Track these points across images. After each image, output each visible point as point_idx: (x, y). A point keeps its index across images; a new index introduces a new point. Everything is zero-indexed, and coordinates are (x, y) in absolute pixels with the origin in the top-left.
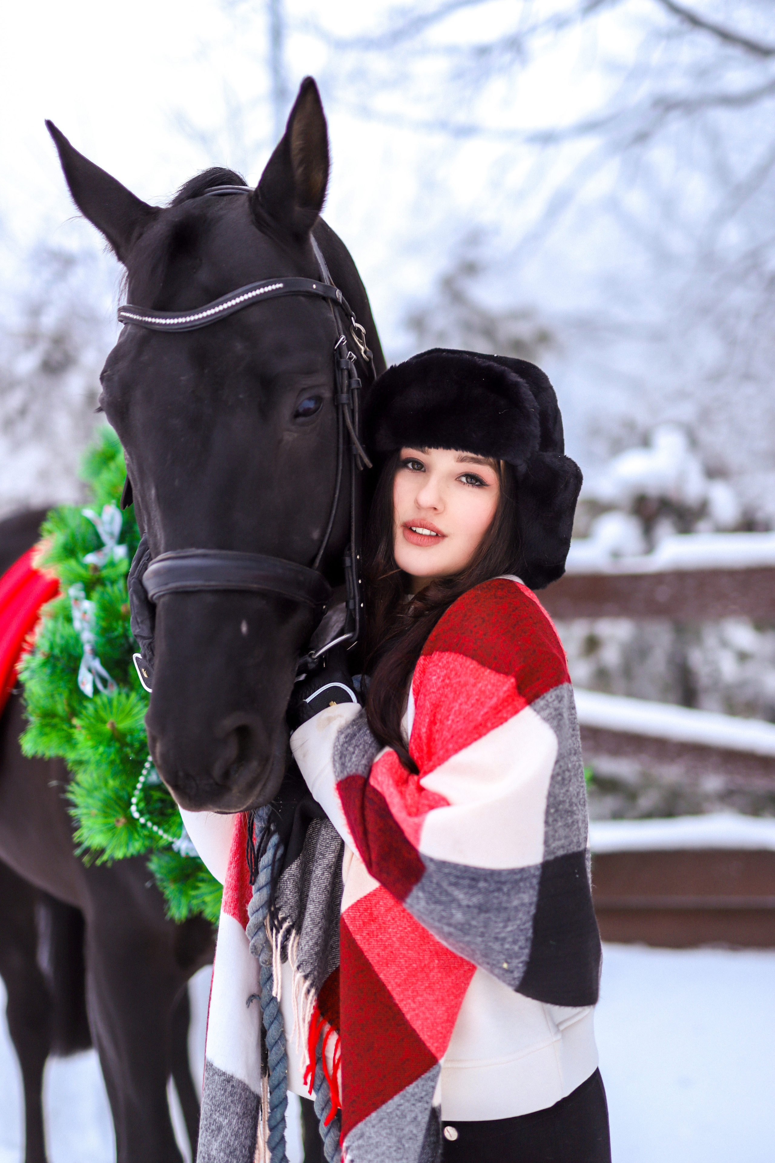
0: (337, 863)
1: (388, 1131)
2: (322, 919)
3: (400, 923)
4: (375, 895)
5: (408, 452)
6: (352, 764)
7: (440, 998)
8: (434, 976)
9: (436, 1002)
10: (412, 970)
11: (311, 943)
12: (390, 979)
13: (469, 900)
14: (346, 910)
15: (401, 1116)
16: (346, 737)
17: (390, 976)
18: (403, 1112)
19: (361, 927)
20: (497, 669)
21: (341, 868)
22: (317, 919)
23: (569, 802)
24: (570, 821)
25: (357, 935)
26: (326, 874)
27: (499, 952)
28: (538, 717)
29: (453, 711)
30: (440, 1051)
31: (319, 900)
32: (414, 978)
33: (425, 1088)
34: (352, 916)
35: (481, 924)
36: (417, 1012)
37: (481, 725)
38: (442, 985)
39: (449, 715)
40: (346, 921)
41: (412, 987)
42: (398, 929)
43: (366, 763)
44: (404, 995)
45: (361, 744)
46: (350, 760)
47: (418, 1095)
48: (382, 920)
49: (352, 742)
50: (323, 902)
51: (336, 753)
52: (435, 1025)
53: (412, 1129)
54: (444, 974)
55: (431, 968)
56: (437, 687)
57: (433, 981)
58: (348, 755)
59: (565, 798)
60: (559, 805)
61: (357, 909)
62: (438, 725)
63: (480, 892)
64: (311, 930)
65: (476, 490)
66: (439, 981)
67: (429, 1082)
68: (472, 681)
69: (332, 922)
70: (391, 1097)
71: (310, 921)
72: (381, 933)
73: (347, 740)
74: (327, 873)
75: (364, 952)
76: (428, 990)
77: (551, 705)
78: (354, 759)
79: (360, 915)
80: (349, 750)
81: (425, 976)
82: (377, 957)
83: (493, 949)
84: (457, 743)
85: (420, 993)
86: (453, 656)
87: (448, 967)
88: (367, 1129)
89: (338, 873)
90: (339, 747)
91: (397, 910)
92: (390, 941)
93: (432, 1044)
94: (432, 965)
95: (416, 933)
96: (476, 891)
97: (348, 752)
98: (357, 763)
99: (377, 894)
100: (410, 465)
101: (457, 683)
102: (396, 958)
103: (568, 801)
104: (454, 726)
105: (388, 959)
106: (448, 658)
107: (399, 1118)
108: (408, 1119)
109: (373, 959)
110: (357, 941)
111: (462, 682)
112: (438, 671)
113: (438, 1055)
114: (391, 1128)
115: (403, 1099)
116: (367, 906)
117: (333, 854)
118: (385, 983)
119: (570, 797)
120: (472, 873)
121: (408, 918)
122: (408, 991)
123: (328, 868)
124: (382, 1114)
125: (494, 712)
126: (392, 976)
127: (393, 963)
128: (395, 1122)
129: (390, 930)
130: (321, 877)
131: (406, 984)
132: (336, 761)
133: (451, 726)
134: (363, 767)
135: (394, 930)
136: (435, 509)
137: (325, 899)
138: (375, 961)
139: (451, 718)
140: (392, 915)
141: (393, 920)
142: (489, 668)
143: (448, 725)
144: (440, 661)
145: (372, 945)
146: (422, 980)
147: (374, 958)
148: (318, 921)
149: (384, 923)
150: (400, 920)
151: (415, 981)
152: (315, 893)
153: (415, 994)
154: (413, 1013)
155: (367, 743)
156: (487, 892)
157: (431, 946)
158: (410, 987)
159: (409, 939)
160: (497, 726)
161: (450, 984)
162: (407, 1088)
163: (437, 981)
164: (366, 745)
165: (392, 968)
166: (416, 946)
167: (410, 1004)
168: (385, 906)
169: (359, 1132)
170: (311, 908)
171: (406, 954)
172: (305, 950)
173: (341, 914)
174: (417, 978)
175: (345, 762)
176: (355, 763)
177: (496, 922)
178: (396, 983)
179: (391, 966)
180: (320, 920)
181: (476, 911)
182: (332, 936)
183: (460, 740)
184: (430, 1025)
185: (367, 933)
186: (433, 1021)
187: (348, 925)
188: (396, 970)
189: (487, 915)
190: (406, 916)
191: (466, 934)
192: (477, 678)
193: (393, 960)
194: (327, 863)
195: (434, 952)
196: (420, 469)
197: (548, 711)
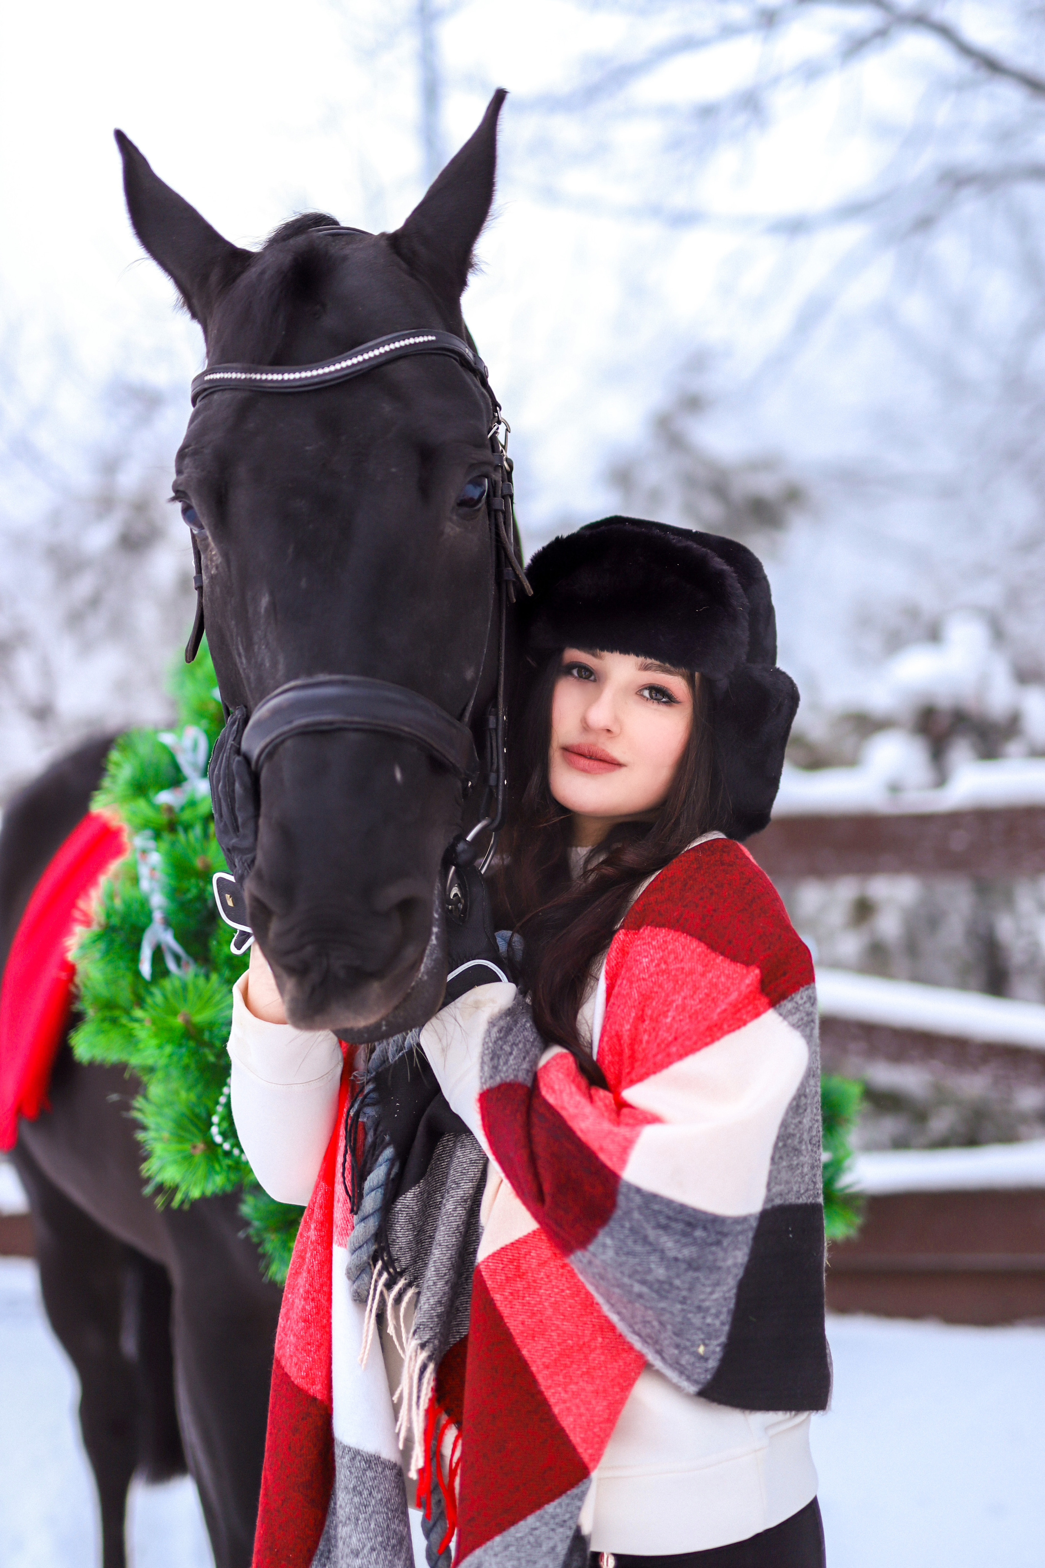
0: (475, 1197)
1: (515, 1563)
2: (449, 1270)
3: (556, 1283)
4: (527, 1243)
5: (574, 655)
6: (509, 1067)
7: (601, 1389)
8: (594, 1360)
9: (596, 1394)
10: (565, 1347)
11: (432, 1301)
12: (536, 1357)
13: (679, 1251)
14: (485, 1259)
15: (534, 1545)
16: (500, 1031)
17: (536, 1354)
18: (537, 1538)
19: (503, 1284)
20: (732, 956)
21: (480, 1204)
22: (443, 1269)
23: (800, 1137)
24: (795, 1163)
25: (496, 1294)
26: (459, 1209)
27: (700, 1329)
28: (786, 1023)
29: (674, 1005)
30: (594, 1460)
31: (448, 1244)
32: (568, 1360)
33: (569, 1509)
34: (492, 1267)
35: (687, 1286)
36: (568, 1405)
37: (716, 1025)
38: (605, 1372)
39: (668, 1011)
40: (483, 1273)
41: (564, 1372)
42: (553, 1291)
43: (529, 1068)
44: (553, 1381)
45: (520, 1042)
46: (506, 1063)
47: (561, 1517)
48: (533, 1277)
49: (508, 1038)
50: (452, 1247)
51: (486, 1052)
52: (591, 1424)
53: (547, 1563)
54: (609, 1357)
55: (593, 1347)
56: (649, 973)
57: (593, 1365)
58: (503, 1056)
59: (796, 1132)
60: (788, 1138)
61: (499, 1259)
62: (647, 1023)
63: (695, 1242)
64: (434, 1283)
66: (601, 1367)
67: (575, 1501)
68: (700, 969)
69: (461, 1276)
70: (523, 1516)
71: (434, 1271)
72: (529, 1294)
73: (501, 1035)
74: (461, 1209)
75: (504, 1318)
76: (586, 1376)
77: (801, 1008)
78: (511, 1062)
79: (503, 1267)
80: (504, 1049)
81: (582, 1357)
82: (521, 1325)
83: (691, 1324)
84: (682, 1046)
85: (575, 1380)
86: (671, 935)
87: (614, 1349)
88: (487, 1558)
89: (474, 1211)
90: (490, 1045)
91: (554, 1265)
92: (541, 1306)
93: (586, 1450)
94: (594, 1344)
95: (576, 1299)
96: (690, 1240)
97: (503, 1052)
98: (516, 1067)
99: (529, 1242)
100: (575, 672)
101: (677, 970)
102: (545, 1330)
103: (798, 1135)
104: (676, 1026)
105: (536, 1329)
106: (665, 936)
107: (532, 1546)
108: (545, 1548)
109: (515, 1328)
110: (496, 1302)
111: (687, 969)
112: (652, 952)
113: (591, 1465)
114: (519, 1559)
115: (540, 1521)
116: (513, 1256)
117: (470, 1184)
118: (528, 1362)
119: (801, 1132)
120: (690, 1215)
121: (568, 1277)
122: (559, 1375)
123: (462, 1202)
124: (509, 1539)
125: (733, 1010)
126: (538, 1354)
127: (541, 1336)
128: (526, 1552)
129: (542, 1291)
130: (452, 1212)
131: (556, 1366)
132: (485, 1063)
133: (671, 1025)
134: (524, 1072)
135: (548, 1292)
137: (456, 1243)
138: (518, 1331)
139: (670, 1014)
140: (547, 1271)
141: (547, 1278)
142: (722, 954)
143: (666, 1024)
144: (653, 939)
145: (516, 1310)
146: (578, 1363)
147: (517, 1326)
148: (444, 1272)
149: (535, 1281)
150: (556, 1278)
151: (568, 1363)
152: (443, 1233)
153: (568, 1380)
154: (562, 1406)
155: (528, 1041)
156: (704, 1244)
157: (595, 1318)
158: (562, 1370)
159: (567, 1306)
160: (734, 1030)
161: (616, 1372)
162: (547, 1507)
163: (599, 1365)
164: (527, 1043)
165: (540, 1342)
166: (574, 1316)
167: (560, 1393)
168: (538, 1258)
169: (476, 1561)
170: (436, 1253)
171: (561, 1326)
172: (425, 1310)
173: (476, 1264)
174: (571, 1360)
175: (498, 1064)
176: (513, 1067)
177: (704, 1285)
178: (544, 1364)
179: (539, 1340)
180: (447, 1271)
181: (683, 1266)
182: (459, 1294)
183: (688, 1043)
184: (585, 1424)
185: (510, 1293)
186: (589, 1418)
187: (486, 1279)
188: (545, 1346)
189: (696, 1274)
190: (565, 1274)
191: (663, 1297)
192: (706, 966)
193: (542, 1333)
194: (462, 1195)
195: (597, 1327)
196: (587, 678)
197: (797, 1016)
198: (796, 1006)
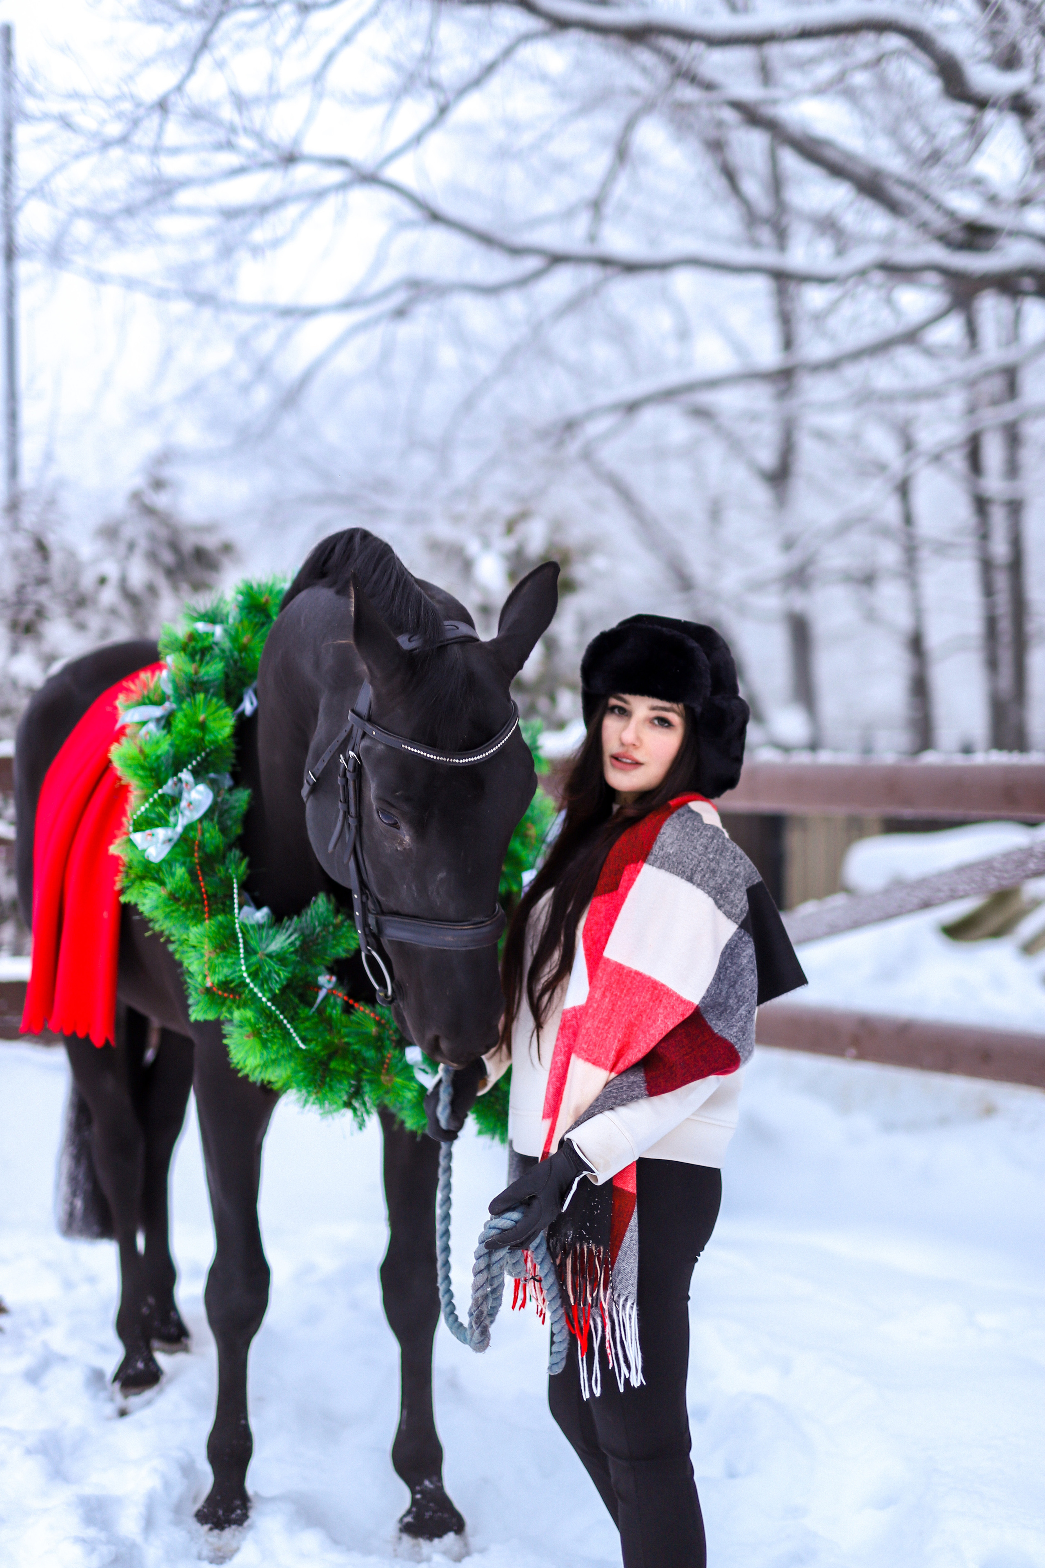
5: (613, 702)
28: (655, 868)
65: (664, 730)
100: (616, 711)
136: (634, 745)
196: (623, 714)
197: (659, 862)
198: (655, 856)
